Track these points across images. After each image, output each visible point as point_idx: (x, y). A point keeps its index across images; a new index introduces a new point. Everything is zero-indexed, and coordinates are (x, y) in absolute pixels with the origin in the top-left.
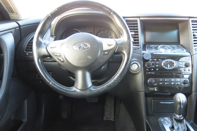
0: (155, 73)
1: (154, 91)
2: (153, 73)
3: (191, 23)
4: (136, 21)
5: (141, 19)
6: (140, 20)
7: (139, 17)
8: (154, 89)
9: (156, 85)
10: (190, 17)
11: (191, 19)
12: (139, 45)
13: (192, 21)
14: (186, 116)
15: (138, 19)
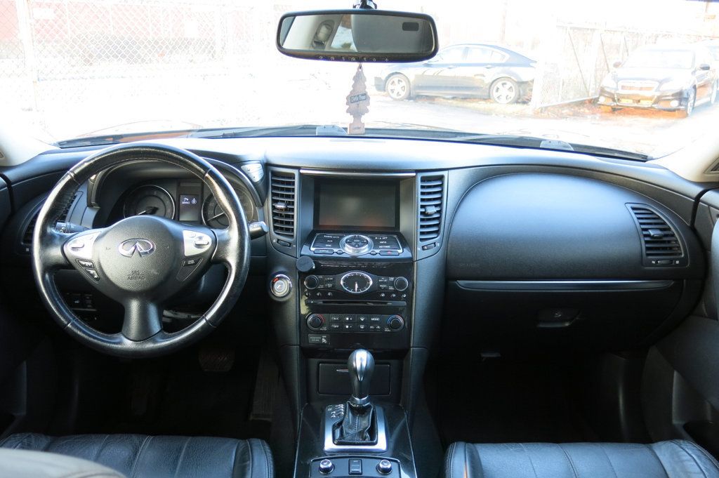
0: (324, 302)
1: (321, 344)
2: (320, 302)
3: (419, 184)
4: (292, 176)
5: (302, 171)
6: (301, 175)
7: (299, 168)
8: (321, 340)
9: (325, 329)
10: (417, 171)
11: (420, 175)
12: (292, 236)
13: (423, 179)
14: (399, 402)
15: (296, 172)
